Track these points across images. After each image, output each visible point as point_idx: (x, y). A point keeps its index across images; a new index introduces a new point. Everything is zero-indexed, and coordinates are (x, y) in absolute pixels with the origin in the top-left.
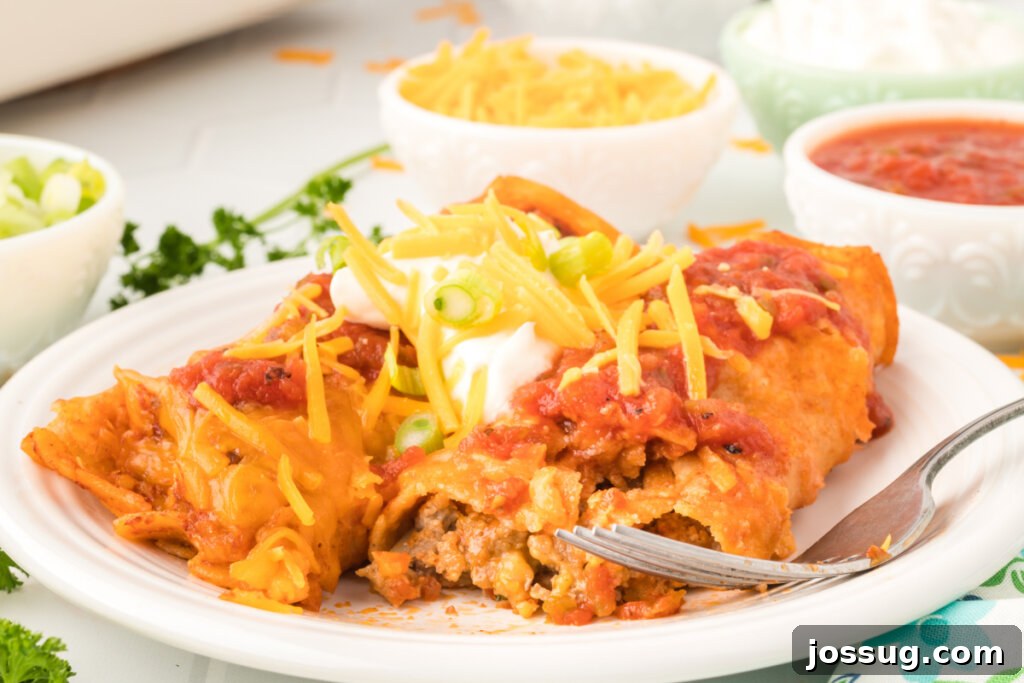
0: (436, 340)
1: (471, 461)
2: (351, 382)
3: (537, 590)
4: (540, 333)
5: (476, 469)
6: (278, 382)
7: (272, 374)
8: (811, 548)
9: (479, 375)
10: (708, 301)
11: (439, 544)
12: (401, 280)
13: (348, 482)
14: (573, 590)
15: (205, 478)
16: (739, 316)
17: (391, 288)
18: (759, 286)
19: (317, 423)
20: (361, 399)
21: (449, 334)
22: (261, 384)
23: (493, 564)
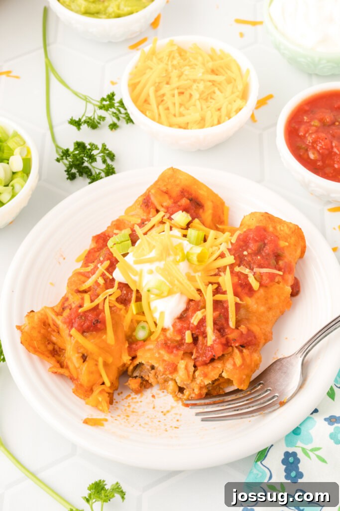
0: (148, 297)
1: (159, 353)
2: (121, 310)
3: (179, 395)
4: (182, 293)
5: (161, 356)
6: (97, 325)
7: (95, 323)
8: (260, 375)
9: (162, 313)
10: (239, 275)
11: (150, 374)
12: (136, 273)
13: (121, 357)
14: (190, 396)
15: (76, 368)
16: (249, 282)
17: (133, 277)
18: (256, 268)
19: (110, 336)
20: (124, 317)
21: (152, 296)
22: (92, 326)
23: (166, 384)
